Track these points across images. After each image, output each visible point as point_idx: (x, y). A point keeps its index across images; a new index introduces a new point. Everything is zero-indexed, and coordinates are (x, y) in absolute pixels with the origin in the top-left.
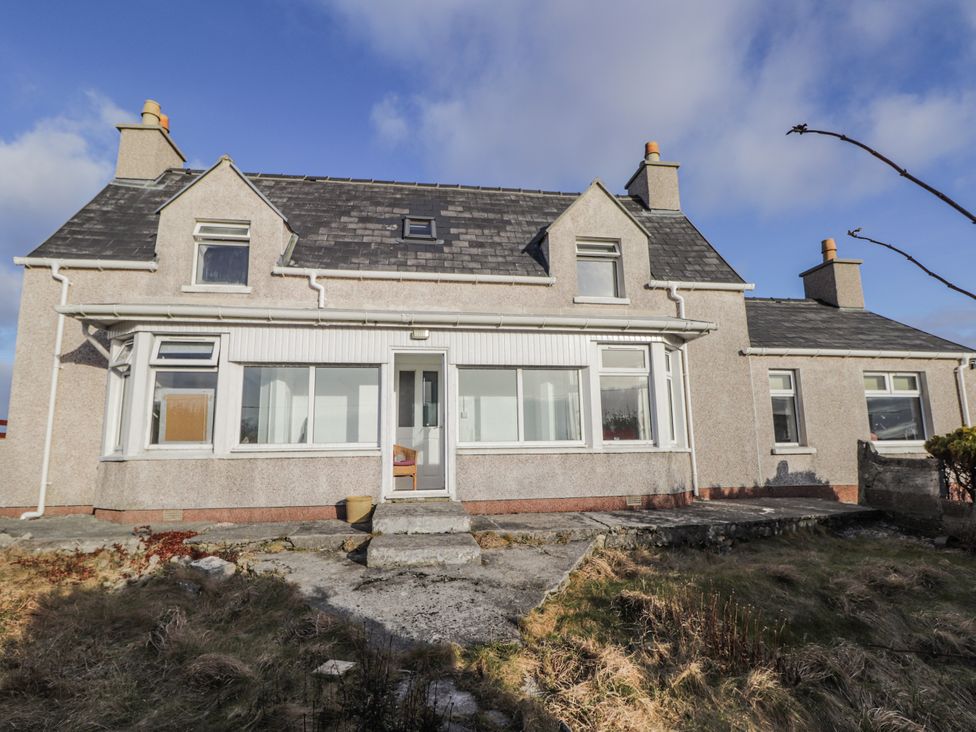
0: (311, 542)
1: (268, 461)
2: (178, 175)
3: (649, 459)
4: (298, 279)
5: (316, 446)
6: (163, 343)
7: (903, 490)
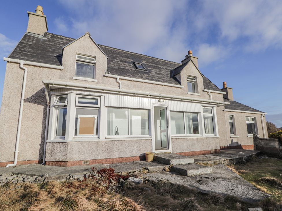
0: (154, 169)
1: (118, 141)
2: (50, 35)
3: (215, 139)
4: (112, 79)
5: (132, 136)
6: (79, 98)
7: (267, 146)
